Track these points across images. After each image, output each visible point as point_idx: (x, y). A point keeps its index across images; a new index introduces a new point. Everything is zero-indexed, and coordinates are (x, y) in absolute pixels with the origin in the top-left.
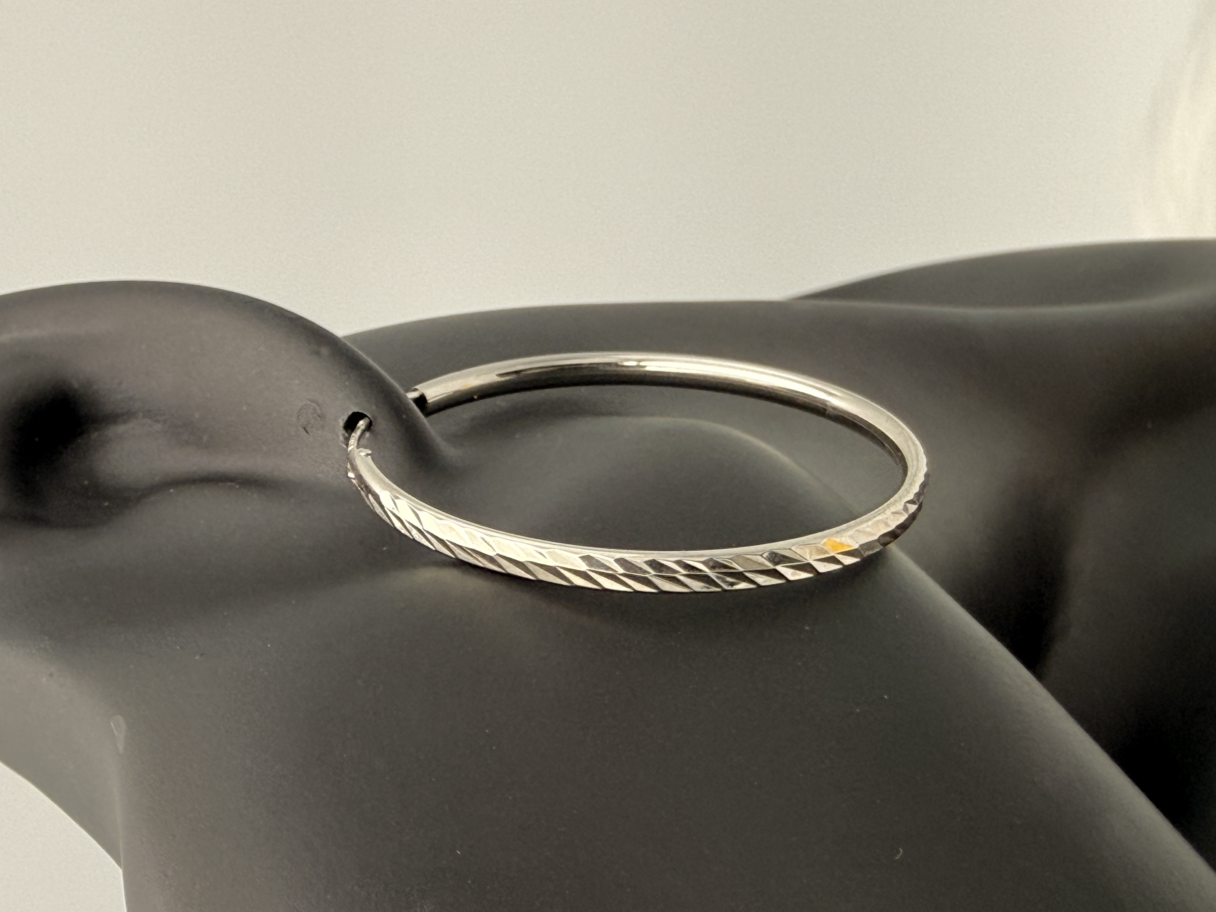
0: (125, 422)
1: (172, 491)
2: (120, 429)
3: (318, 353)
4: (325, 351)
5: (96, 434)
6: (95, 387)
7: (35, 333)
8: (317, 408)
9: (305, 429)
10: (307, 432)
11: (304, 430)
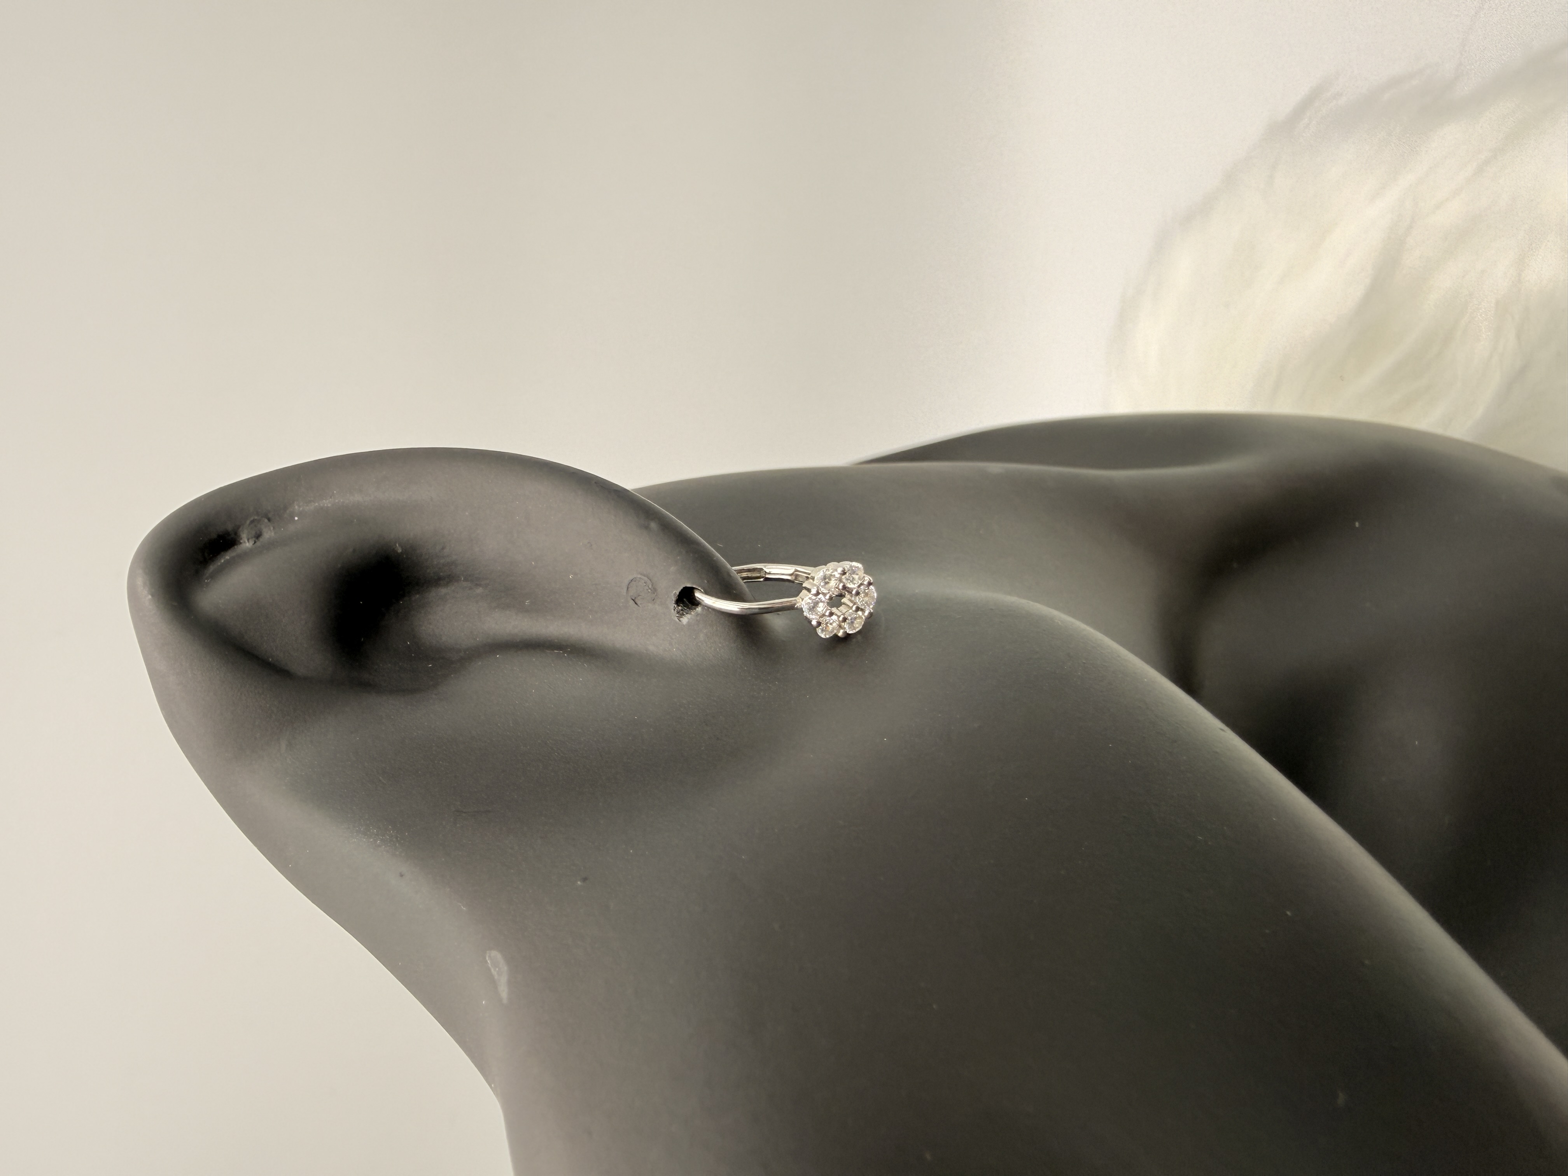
0: (447, 585)
1: (498, 656)
3: (647, 528)
4: (653, 525)
5: (418, 596)
6: (418, 551)
7: (357, 498)
8: (649, 582)
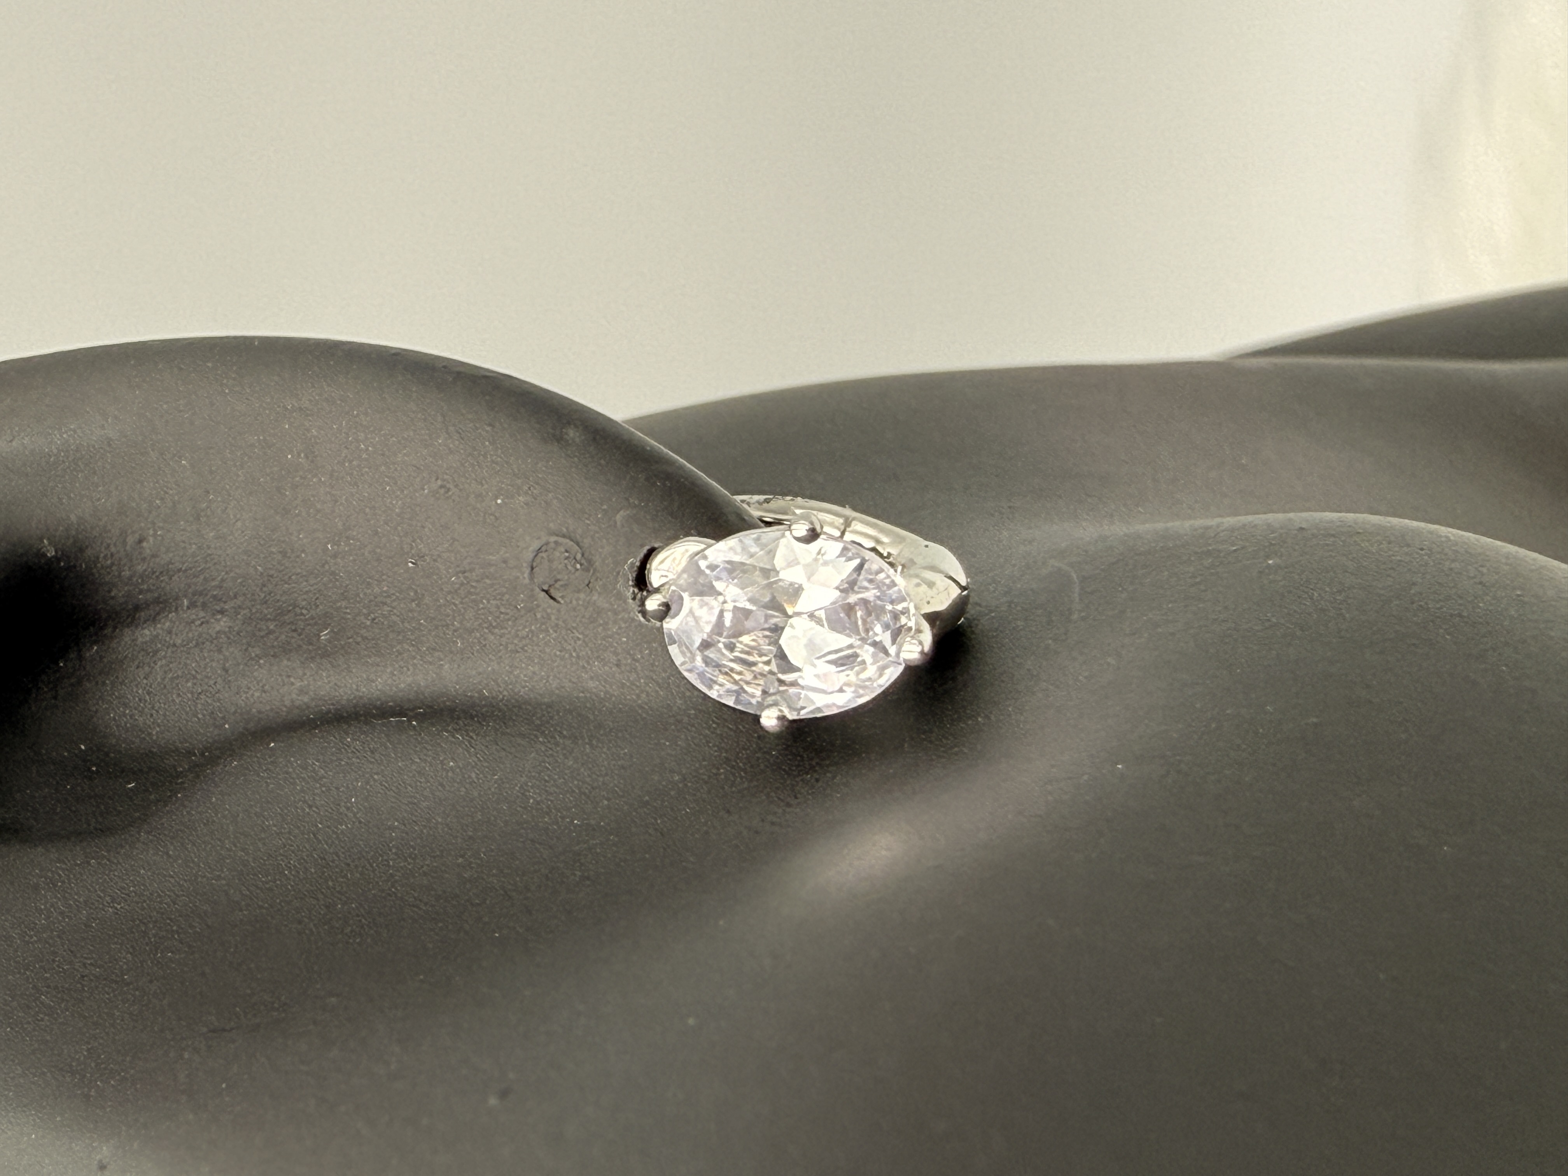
0: (154, 619)
2: (145, 633)
6: (89, 552)
8: (573, 547)
9: (547, 592)
10: (552, 598)
11: (543, 594)
